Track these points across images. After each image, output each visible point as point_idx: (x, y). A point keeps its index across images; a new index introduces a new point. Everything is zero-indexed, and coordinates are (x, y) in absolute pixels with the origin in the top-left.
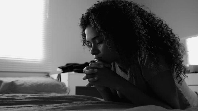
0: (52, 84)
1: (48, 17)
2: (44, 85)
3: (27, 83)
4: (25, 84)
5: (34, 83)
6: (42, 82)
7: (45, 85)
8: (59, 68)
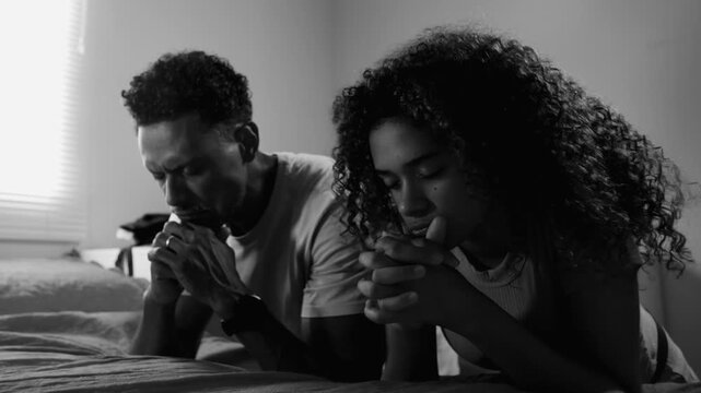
0: (109, 285)
1: (81, 49)
2: (80, 287)
3: (22, 284)
4: (14, 288)
5: (47, 284)
6: (72, 279)
7: (85, 288)
8: (126, 228)
